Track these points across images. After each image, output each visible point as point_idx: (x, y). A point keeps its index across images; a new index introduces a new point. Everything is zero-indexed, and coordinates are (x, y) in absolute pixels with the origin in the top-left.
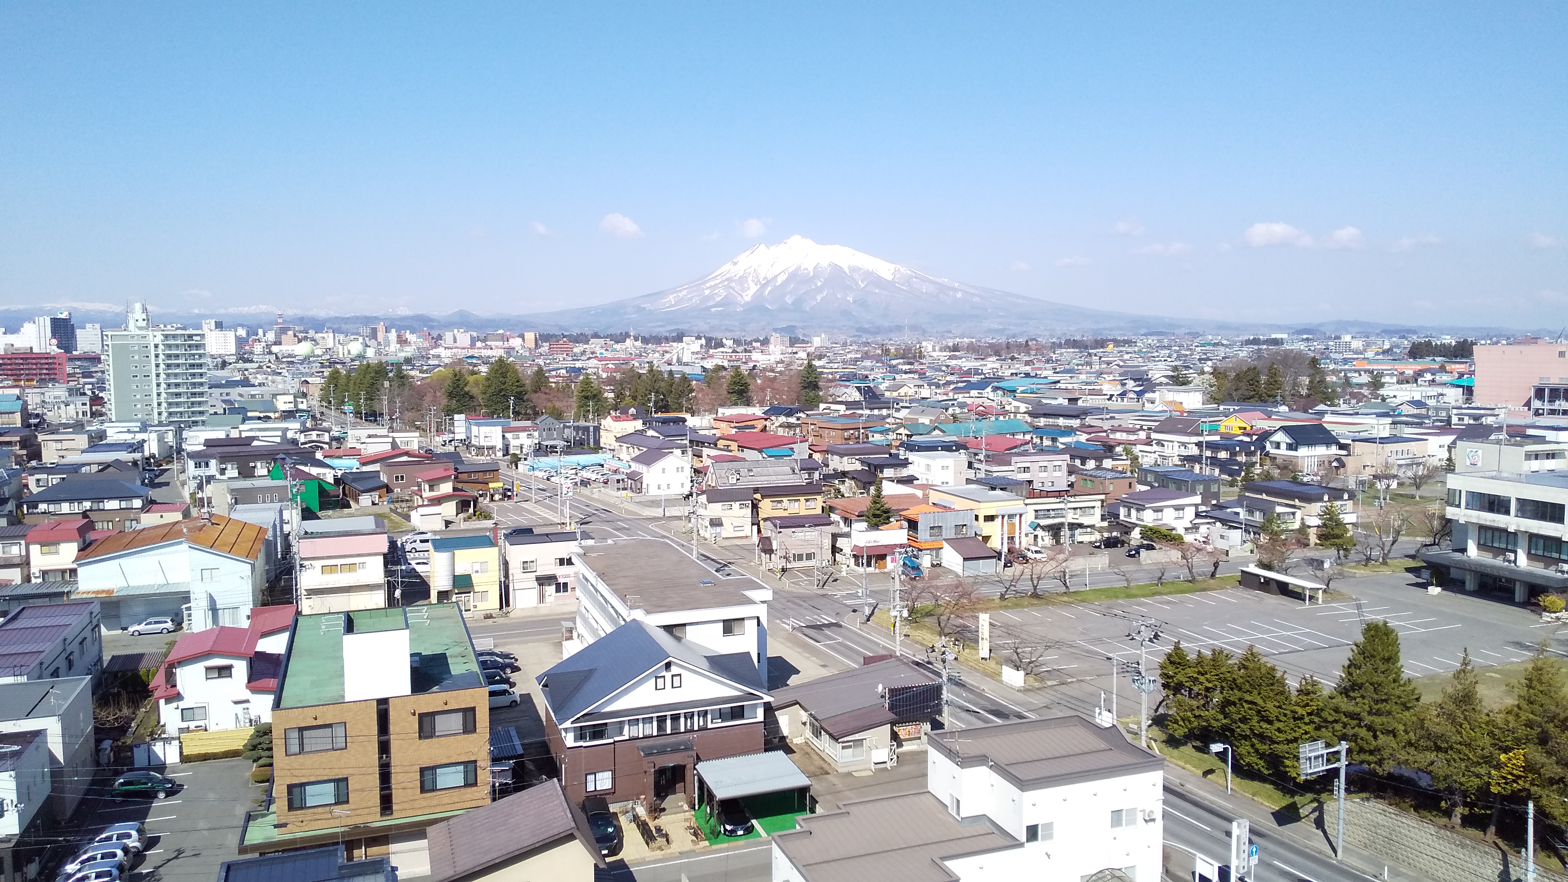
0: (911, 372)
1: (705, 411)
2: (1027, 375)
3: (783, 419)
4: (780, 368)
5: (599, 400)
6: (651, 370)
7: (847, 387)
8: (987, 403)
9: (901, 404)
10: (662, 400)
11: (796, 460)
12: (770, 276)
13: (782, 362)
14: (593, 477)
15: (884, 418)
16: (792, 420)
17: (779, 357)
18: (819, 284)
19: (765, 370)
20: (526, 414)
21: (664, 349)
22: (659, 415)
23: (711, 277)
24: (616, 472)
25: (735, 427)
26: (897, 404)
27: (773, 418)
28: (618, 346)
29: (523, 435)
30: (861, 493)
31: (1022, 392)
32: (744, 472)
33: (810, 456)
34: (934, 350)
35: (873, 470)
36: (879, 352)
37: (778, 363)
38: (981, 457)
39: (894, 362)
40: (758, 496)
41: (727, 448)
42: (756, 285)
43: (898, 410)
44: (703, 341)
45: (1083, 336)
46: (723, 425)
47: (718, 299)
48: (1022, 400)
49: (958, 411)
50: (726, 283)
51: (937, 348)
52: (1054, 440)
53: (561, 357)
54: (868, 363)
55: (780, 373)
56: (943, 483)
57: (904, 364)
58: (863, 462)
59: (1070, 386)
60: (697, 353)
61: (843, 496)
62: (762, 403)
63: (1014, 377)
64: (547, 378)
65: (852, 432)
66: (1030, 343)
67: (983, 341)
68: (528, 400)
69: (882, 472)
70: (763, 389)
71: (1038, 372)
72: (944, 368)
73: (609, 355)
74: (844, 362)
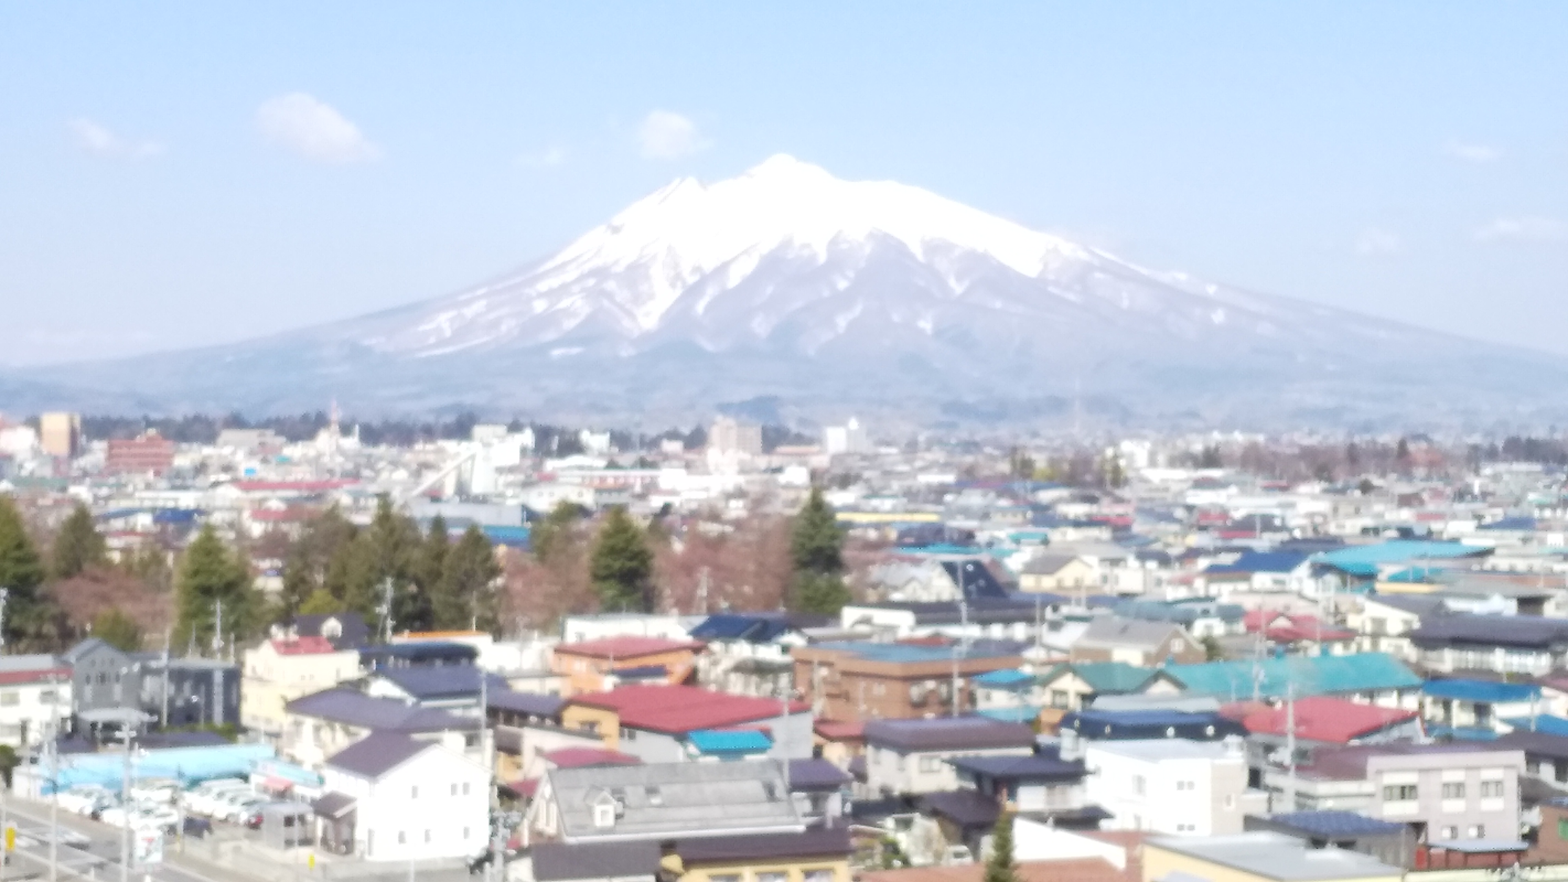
0: (1091, 522)
1: (531, 627)
2: (1406, 533)
3: (742, 650)
4: (736, 509)
5: (241, 598)
6: (385, 517)
7: (917, 562)
8: (1301, 609)
9: (1065, 610)
10: (414, 598)
11: (778, 765)
12: (708, 267)
13: (740, 494)
14: (219, 809)
15: (1014, 649)
16: (769, 653)
17: (732, 480)
18: (842, 285)
19: (693, 516)
20: (39, 636)
21: (422, 458)
22: (405, 639)
23: (550, 265)
24: (283, 795)
25: (613, 672)
26: (1055, 609)
27: (716, 646)
28: (295, 451)
29: (29, 694)
30: (958, 855)
31: (1395, 579)
32: (635, 794)
33: (818, 752)
34: (1153, 463)
35: (988, 788)
36: (1005, 467)
37: (729, 496)
38: (1285, 755)
39: (1045, 496)
40: (673, 862)
41: (589, 730)
42: (673, 285)
43: (1055, 626)
44: (527, 438)
45: (1553, 429)
46: (580, 666)
47: (570, 324)
48: (1397, 601)
49: (1219, 628)
50: (591, 282)
51: (1161, 458)
52: (1482, 710)
53: (139, 480)
54: (974, 499)
55: (738, 524)
56: (1181, 828)
57: (1074, 499)
58: (962, 768)
59: (1521, 565)
60: (511, 470)
61: (906, 862)
62: (685, 606)
63: (1371, 539)
64: (101, 537)
65: (930, 685)
66: (1412, 447)
67: (1285, 438)
68: (45, 598)
69: (1012, 795)
70: (688, 568)
71: (1436, 526)
72: (1180, 513)
73: (271, 475)
74: (911, 494)
